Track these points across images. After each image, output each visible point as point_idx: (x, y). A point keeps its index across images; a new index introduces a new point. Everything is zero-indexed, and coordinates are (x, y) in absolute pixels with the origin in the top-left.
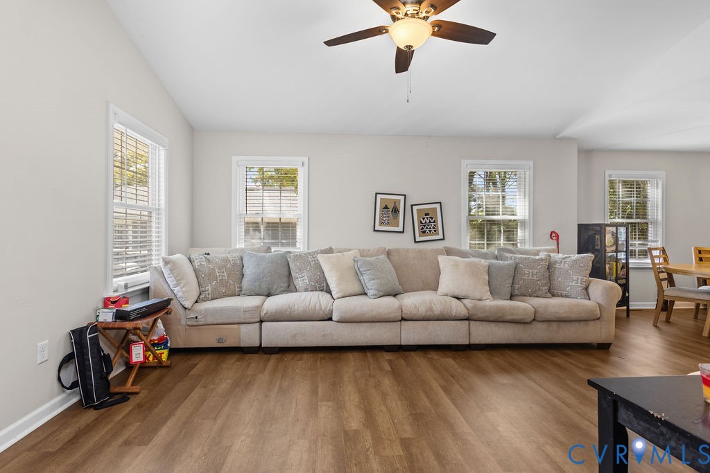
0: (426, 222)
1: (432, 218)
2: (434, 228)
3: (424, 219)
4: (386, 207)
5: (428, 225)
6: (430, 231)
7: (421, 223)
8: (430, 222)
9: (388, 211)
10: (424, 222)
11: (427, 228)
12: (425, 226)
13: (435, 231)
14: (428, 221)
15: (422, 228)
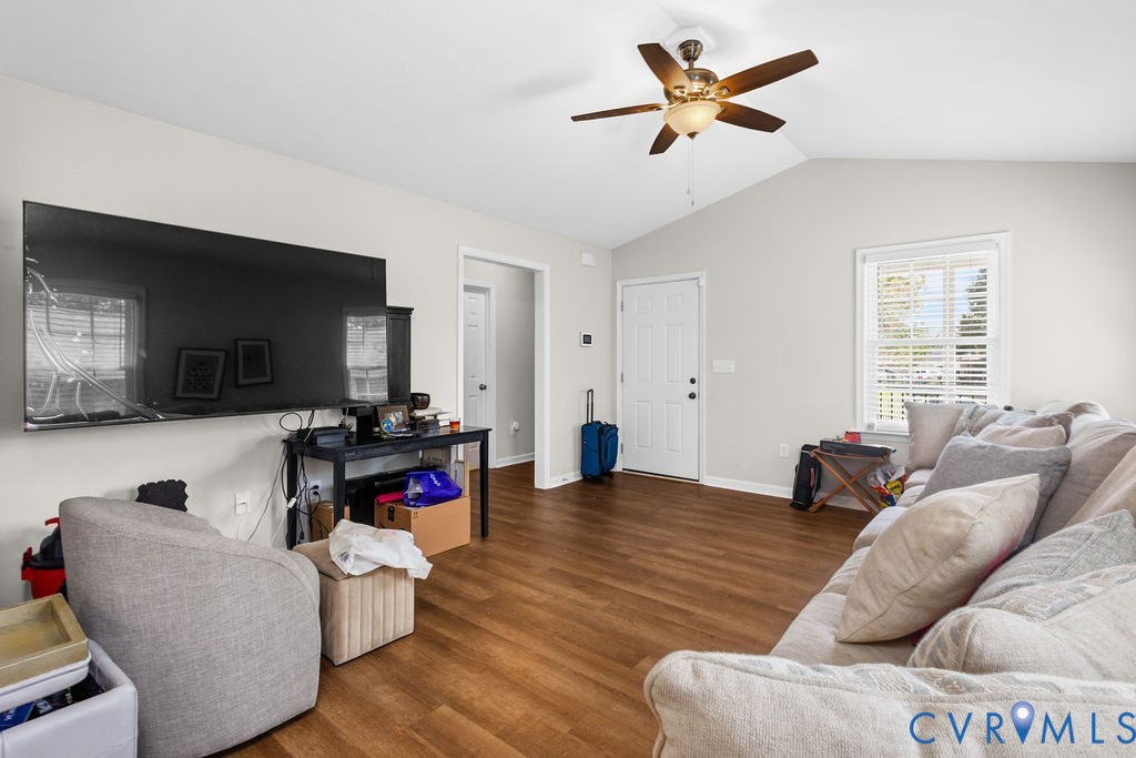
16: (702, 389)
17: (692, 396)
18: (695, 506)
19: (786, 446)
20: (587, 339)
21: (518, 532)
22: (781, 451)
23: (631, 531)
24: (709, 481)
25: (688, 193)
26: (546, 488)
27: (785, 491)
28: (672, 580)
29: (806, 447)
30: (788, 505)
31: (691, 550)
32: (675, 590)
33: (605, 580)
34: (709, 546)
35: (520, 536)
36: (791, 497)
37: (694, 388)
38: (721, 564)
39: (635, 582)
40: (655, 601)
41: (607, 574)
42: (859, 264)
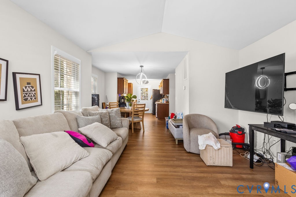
0: (28, 91)
1: (33, 87)
2: (34, 96)
3: (26, 87)
5: (30, 93)
6: (31, 99)
7: (24, 91)
8: (31, 91)
10: (26, 90)
11: (29, 96)
12: (26, 94)
13: (35, 98)
14: (29, 90)
15: (25, 96)
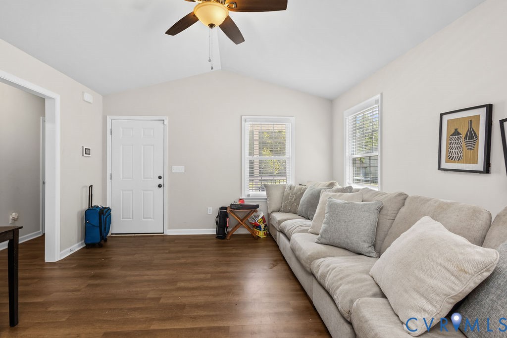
4: (456, 133)
9: (458, 139)
16: (166, 181)
17: (160, 186)
18: (172, 249)
19: (211, 208)
20: (88, 152)
21: (51, 309)
22: (209, 211)
23: (146, 278)
24: (170, 232)
25: (210, 61)
26: (56, 260)
27: (212, 231)
28: (197, 306)
29: (222, 208)
30: (215, 238)
31: (192, 280)
32: (204, 314)
33: (155, 326)
34: (199, 273)
35: (56, 312)
36: (216, 234)
37: (161, 182)
38: (214, 283)
39: (177, 318)
40: (201, 329)
41: (153, 319)
42: (243, 122)
